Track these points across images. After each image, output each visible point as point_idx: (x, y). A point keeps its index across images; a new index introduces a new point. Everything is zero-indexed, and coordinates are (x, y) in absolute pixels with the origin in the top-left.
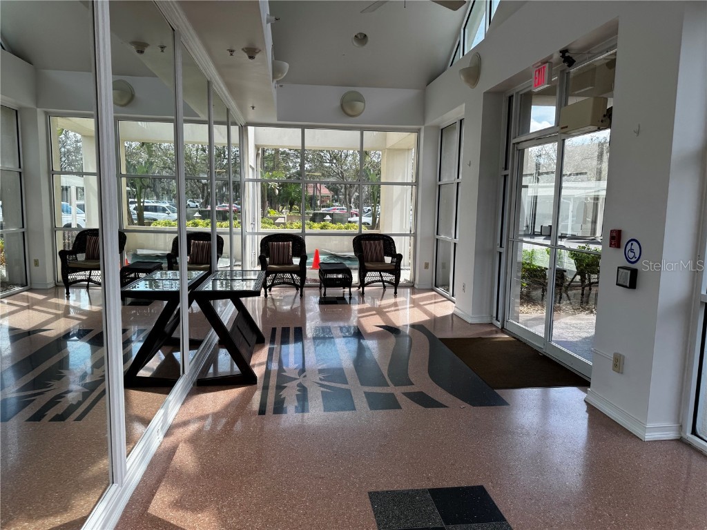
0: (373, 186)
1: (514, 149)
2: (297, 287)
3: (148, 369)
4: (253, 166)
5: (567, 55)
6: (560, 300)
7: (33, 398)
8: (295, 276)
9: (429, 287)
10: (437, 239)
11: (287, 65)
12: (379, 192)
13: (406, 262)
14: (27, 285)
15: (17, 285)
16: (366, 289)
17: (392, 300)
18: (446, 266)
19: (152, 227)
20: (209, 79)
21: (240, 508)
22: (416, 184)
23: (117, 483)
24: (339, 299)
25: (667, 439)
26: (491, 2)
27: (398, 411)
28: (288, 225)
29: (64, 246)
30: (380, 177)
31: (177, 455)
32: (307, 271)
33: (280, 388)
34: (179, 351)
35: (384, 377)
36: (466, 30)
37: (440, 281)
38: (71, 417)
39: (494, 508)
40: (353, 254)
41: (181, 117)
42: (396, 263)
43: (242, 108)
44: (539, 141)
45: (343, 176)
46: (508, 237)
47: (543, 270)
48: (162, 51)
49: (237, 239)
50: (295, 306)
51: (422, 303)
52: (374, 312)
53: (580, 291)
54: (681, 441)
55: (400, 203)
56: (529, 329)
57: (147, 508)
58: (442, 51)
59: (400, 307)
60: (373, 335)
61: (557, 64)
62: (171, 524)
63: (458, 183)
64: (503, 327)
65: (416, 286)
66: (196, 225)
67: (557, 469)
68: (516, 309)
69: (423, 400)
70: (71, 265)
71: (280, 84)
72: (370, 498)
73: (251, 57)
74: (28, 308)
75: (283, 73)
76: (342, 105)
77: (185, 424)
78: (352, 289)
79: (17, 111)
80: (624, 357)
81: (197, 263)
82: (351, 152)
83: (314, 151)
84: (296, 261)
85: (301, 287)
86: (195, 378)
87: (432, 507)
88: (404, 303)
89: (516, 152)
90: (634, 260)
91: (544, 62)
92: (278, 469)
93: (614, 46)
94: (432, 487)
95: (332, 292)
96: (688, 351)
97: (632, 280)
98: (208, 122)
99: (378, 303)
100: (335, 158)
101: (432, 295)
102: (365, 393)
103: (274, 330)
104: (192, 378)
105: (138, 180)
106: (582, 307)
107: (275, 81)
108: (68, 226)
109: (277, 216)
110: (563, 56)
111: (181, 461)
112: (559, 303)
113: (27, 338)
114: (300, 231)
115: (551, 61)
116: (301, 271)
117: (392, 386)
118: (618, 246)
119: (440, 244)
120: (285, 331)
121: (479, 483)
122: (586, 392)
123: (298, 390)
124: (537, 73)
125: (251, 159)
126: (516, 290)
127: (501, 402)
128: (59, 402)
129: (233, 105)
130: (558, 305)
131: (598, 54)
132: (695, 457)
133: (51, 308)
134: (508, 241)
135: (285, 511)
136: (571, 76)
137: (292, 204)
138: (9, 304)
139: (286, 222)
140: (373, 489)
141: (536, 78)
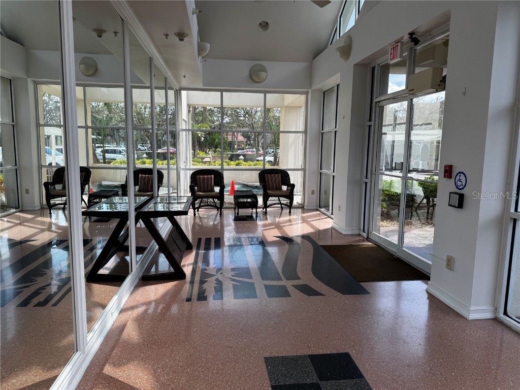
0: (274, 134)
1: (376, 106)
2: (218, 208)
3: (107, 269)
4: (185, 119)
5: (414, 36)
6: (411, 217)
7: (21, 290)
8: (216, 200)
9: (315, 208)
10: (321, 173)
11: (208, 45)
12: (279, 139)
13: (298, 190)
14: (19, 208)
15: (13, 208)
16: (268, 209)
17: (288, 218)
18: (327, 193)
19: (112, 165)
20: (151, 56)
21: (170, 369)
22: (305, 132)
23: (80, 351)
24: (248, 217)
25: (486, 318)
26: (359, 1)
27: (288, 298)
28: (212, 163)
29: (48, 179)
30: (279, 128)
31: (125, 331)
32: (225, 196)
33: (202, 282)
34: (128, 255)
35: (279, 274)
36: (342, 19)
37: (322, 204)
38: (50, 303)
39: (357, 368)
40: (259, 184)
41: (129, 84)
42: (291, 190)
43: (176, 77)
44: (394, 100)
45: (253, 127)
46: (372, 171)
47: (398, 195)
48: (116, 36)
49: (173, 174)
50: (216, 223)
51: (309, 220)
52: (274, 227)
53: (426, 211)
54: (496, 320)
55: (293, 147)
56: (388, 239)
57: (102, 369)
58: (324, 34)
59: (293, 223)
60: (273, 243)
61: (407, 43)
62: (120, 381)
63: (336, 132)
64: (368, 237)
65: (305, 207)
66: (144, 163)
67: (404, 341)
68: (378, 223)
69: (307, 290)
70: (52, 193)
71: (204, 58)
72: (266, 362)
73: (181, 40)
74: (20, 224)
75: (205, 52)
76: (250, 75)
77: (132, 308)
78: (258, 210)
79: (10, 80)
80: (454, 258)
81: (144, 191)
82: (259, 109)
83: (232, 108)
84: (217, 189)
85: (220, 208)
86: (141, 275)
87: (311, 368)
88: (296, 220)
89: (377, 108)
90: (461, 187)
91: (397, 42)
92: (199, 341)
93: (448, 30)
94: (311, 354)
95: (243, 212)
96: (501, 254)
97: (460, 202)
98: (150, 87)
99: (277, 220)
100: (247, 113)
101: (317, 214)
102: (265, 285)
103: (200, 240)
104: (138, 275)
105: (102, 130)
106: (427, 222)
107: (200, 57)
108: (50, 164)
109: (205, 156)
110: (411, 38)
111: (128, 335)
112: (411, 219)
113: (19, 246)
114: (220, 167)
115: (402, 41)
116: (221, 196)
117: (285, 280)
118: (450, 177)
119: (323, 177)
120: (208, 241)
121: (346, 351)
122: (427, 284)
123: (216, 284)
124: (392, 50)
125: (184, 114)
126: (378, 210)
127: (364, 292)
128: (42, 292)
129: (169, 74)
130: (410, 220)
131: (436, 35)
132: (506, 331)
133: (37, 225)
134: (371, 174)
135: (202, 371)
136: (418, 52)
137: (216, 147)
138: (7, 221)
139: (210, 161)
140: (267, 355)
141: (391, 54)
